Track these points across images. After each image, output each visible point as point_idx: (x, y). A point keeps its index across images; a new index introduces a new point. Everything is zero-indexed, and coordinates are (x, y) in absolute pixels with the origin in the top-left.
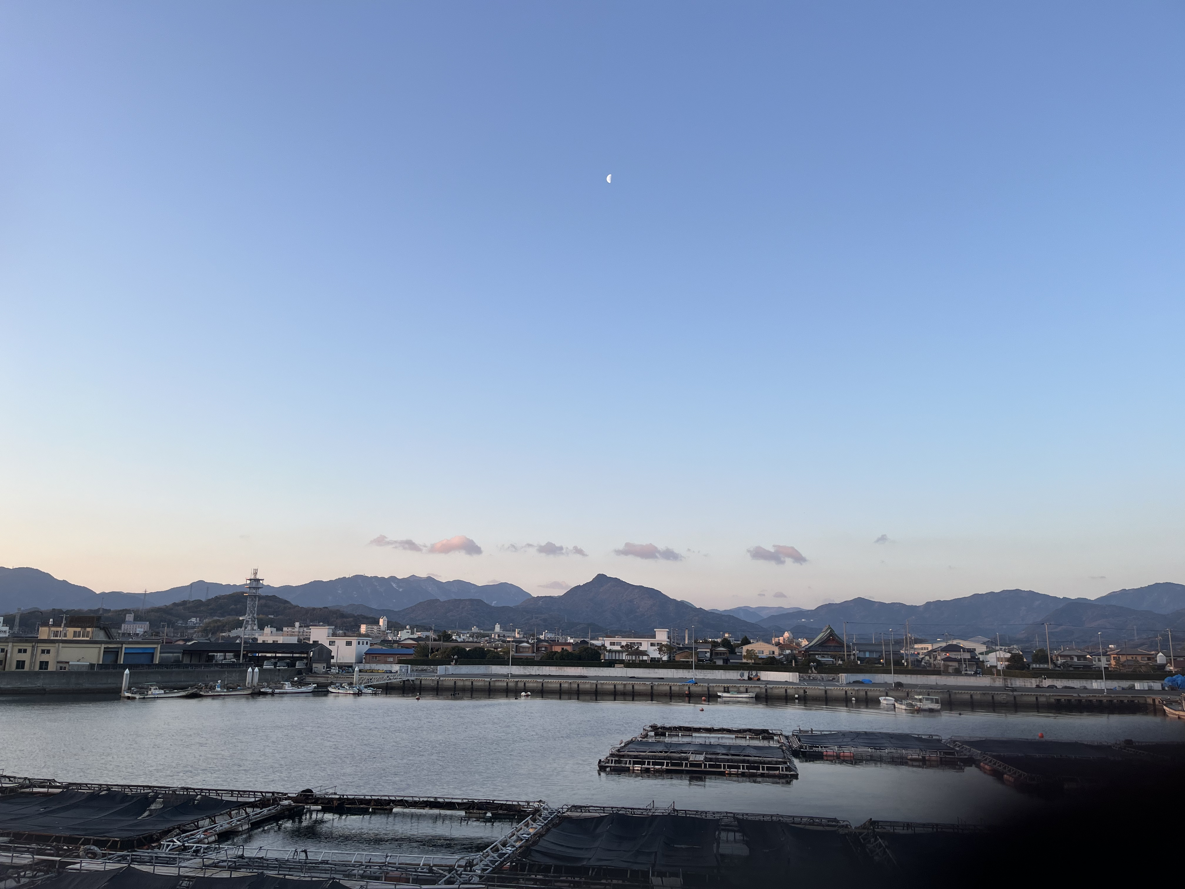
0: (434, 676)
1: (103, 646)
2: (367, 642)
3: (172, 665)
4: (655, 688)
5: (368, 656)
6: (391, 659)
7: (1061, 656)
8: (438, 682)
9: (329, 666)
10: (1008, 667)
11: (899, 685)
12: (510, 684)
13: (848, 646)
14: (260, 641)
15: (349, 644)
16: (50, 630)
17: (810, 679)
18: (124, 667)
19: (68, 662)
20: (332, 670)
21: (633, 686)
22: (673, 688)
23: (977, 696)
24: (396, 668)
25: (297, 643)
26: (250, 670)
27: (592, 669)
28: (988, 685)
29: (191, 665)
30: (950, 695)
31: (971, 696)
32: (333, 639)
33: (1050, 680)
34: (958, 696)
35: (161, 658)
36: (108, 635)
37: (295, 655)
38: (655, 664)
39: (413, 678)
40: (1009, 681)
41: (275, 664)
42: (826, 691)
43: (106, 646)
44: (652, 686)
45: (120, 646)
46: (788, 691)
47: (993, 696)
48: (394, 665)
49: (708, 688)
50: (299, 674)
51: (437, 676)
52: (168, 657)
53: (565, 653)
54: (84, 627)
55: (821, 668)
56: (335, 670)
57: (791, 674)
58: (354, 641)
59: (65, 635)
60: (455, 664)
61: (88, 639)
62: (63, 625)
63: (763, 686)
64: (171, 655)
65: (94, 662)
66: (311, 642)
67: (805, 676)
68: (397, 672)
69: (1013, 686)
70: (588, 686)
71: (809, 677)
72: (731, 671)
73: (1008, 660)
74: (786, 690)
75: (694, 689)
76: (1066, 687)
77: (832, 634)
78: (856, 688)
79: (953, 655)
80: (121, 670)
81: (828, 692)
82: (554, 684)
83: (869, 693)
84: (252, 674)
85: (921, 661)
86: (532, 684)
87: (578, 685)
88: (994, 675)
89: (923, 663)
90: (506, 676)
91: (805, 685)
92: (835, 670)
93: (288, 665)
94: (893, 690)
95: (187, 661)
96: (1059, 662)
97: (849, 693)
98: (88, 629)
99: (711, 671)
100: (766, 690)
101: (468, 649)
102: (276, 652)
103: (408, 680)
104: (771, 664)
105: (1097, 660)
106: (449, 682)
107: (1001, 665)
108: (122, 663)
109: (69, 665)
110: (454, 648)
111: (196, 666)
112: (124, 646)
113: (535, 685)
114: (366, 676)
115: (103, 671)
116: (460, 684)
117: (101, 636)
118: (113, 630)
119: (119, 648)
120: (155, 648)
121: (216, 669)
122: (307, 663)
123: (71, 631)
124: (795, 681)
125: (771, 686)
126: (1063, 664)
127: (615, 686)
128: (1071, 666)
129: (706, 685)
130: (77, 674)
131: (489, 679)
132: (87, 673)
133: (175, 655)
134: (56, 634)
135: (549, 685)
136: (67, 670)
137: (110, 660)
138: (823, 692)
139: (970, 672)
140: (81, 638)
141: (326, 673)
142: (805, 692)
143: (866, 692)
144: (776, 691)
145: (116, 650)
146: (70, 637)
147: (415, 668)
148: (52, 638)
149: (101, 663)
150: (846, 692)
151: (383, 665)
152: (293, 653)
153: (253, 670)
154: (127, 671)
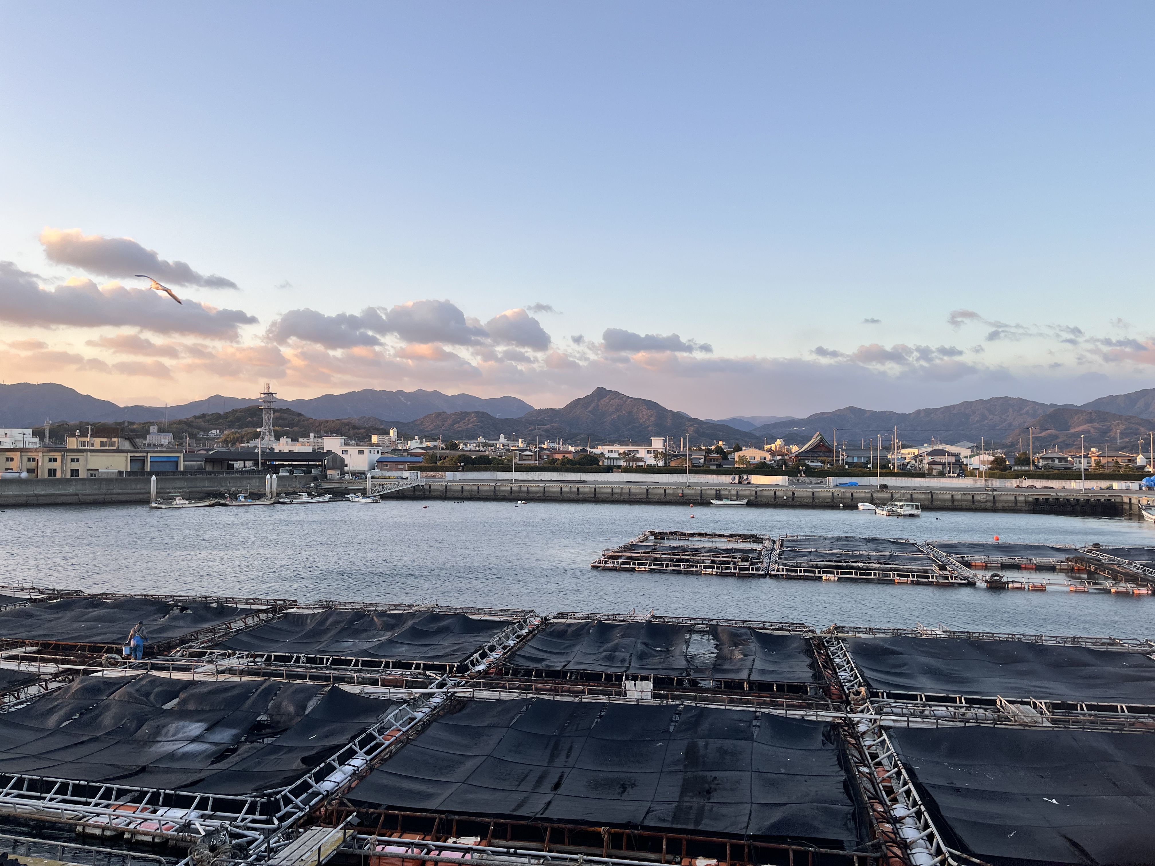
0: (442, 482)
1: (130, 455)
2: (378, 452)
3: (196, 472)
4: (650, 491)
5: (380, 464)
6: (402, 467)
7: (1042, 458)
8: (446, 487)
9: (343, 473)
10: (990, 469)
11: (884, 487)
12: (514, 488)
13: (837, 452)
14: (276, 450)
15: (361, 452)
16: (77, 441)
17: (798, 482)
18: (151, 473)
19: (98, 470)
20: (346, 477)
21: (630, 490)
22: (667, 491)
23: (958, 497)
24: (406, 474)
25: (311, 451)
26: (268, 476)
27: (591, 474)
28: (969, 486)
29: (214, 472)
30: (932, 496)
31: (952, 496)
32: (346, 448)
33: (1030, 480)
34: (940, 496)
35: (185, 466)
36: (134, 445)
37: (310, 463)
38: (651, 469)
39: (422, 484)
40: (990, 482)
41: (291, 471)
42: (813, 493)
43: (132, 455)
44: (647, 490)
45: (145, 454)
46: (777, 493)
47: (973, 496)
48: (404, 472)
49: (701, 491)
50: (315, 481)
51: (445, 482)
52: (191, 466)
53: (566, 460)
54: (111, 438)
55: (810, 472)
56: (348, 477)
57: (781, 477)
58: (366, 450)
59: (93, 445)
60: (463, 471)
61: (115, 448)
62: (89, 435)
63: (753, 489)
64: (194, 463)
65: (123, 469)
66: (325, 451)
67: (794, 480)
68: (407, 478)
69: (994, 486)
70: (587, 490)
71: (798, 480)
72: (723, 476)
73: (992, 463)
74: (775, 492)
75: (686, 491)
76: (1045, 487)
77: (822, 440)
78: (843, 490)
79: (938, 459)
80: (148, 477)
81: (816, 494)
82: (555, 488)
83: (854, 495)
84: (271, 481)
85: (907, 465)
86: (534, 488)
87: (578, 489)
88: (976, 476)
89: (908, 467)
90: (511, 481)
91: (793, 488)
92: (825, 474)
93: (304, 472)
94: (878, 491)
95: (209, 468)
96: (1040, 464)
97: (836, 494)
98: (114, 440)
99: (704, 476)
100: (756, 492)
101: (473, 457)
102: (292, 461)
103: (418, 485)
104: (762, 469)
105: (1078, 462)
106: (457, 486)
107: (984, 468)
108: (149, 470)
109: (99, 473)
110: (460, 456)
111: (218, 473)
112: (149, 455)
113: (537, 489)
114: (378, 481)
115: (131, 477)
116: (467, 488)
117: (127, 446)
118: (137, 440)
119: (144, 456)
120: (178, 457)
121: (238, 476)
122: (322, 471)
123: (97, 442)
124: (784, 484)
125: (761, 489)
126: (1044, 466)
127: (612, 489)
128: (1051, 468)
129: (699, 488)
130: (109, 481)
131: (494, 484)
132: (116, 479)
133: (198, 463)
134: (84, 444)
135: (551, 489)
136: (97, 477)
137: (137, 467)
138: (811, 494)
139: (953, 475)
140: (108, 448)
141: (340, 479)
142: (793, 494)
143: (852, 494)
144: (766, 493)
145: (142, 458)
146: (97, 446)
147: (424, 474)
148: (81, 448)
149: (129, 470)
150: (833, 493)
151: (394, 472)
152: (308, 461)
153: (271, 477)
154: (154, 478)
